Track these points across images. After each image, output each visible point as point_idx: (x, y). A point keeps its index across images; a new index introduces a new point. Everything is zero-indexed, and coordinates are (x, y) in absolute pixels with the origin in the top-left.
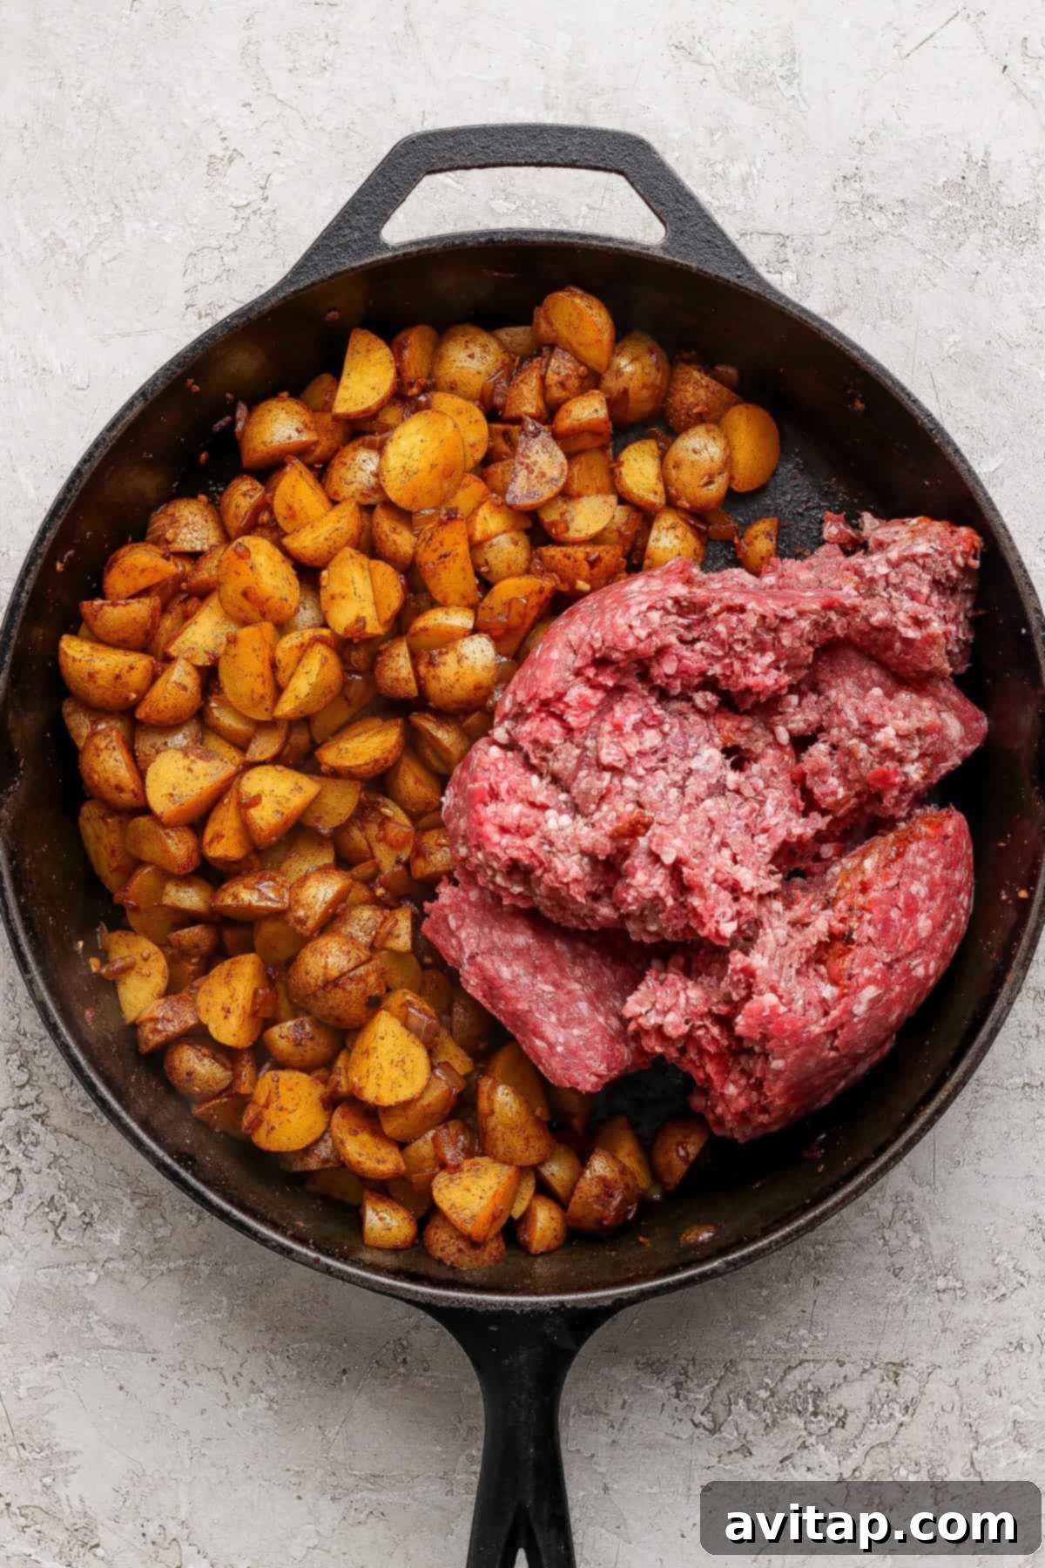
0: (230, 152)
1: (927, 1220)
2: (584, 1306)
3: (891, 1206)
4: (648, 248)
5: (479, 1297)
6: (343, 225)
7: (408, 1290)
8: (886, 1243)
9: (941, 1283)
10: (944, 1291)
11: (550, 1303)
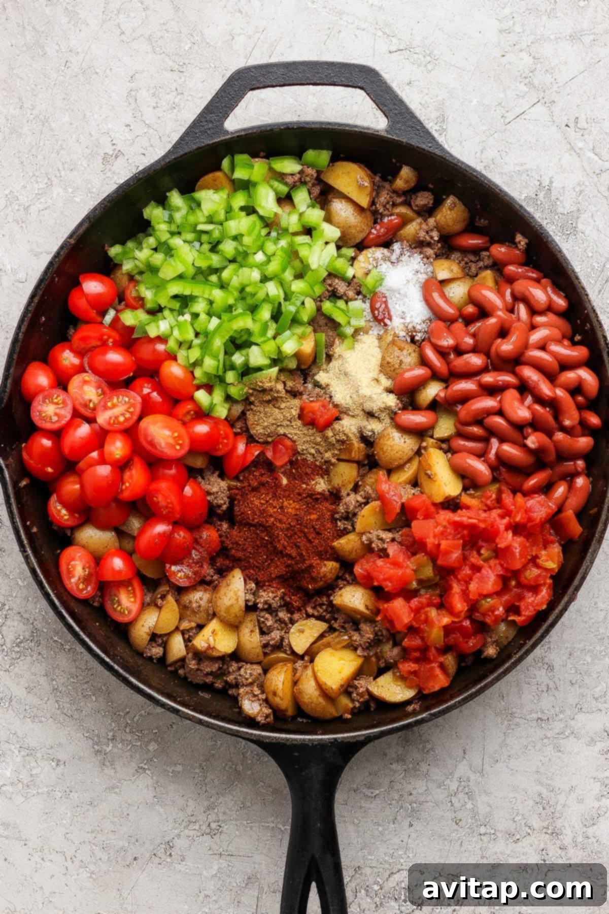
0: (116, 152)
1: (477, 793)
2: (348, 740)
3: (457, 784)
4: (378, 131)
5: (288, 736)
6: (202, 120)
7: (247, 733)
8: (452, 805)
9: (483, 830)
10: (484, 835)
11: (329, 739)
